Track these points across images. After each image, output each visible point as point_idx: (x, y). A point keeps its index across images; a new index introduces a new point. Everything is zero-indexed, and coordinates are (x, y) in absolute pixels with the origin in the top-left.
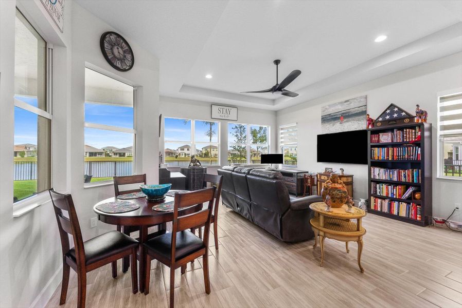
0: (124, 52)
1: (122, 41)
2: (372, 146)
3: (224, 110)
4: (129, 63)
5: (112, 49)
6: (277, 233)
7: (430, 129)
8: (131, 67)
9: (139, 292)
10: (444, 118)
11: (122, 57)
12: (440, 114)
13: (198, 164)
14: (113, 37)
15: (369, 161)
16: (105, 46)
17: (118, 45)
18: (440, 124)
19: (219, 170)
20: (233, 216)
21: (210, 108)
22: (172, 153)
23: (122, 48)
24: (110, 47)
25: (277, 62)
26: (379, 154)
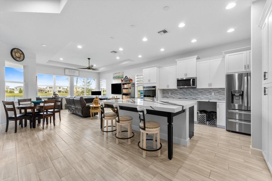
0: (20, 54)
1: (19, 50)
2: (123, 89)
3: (72, 72)
4: (22, 58)
5: (15, 54)
6: (80, 114)
7: (134, 84)
8: (23, 59)
9: (32, 128)
10: (137, 81)
11: (19, 56)
13: (57, 96)
14: (16, 50)
15: (122, 93)
16: (13, 54)
17: (18, 52)
18: (136, 83)
19: (66, 98)
20: (72, 115)
21: (64, 70)
22: (42, 90)
23: (19, 53)
24: (14, 53)
25: (89, 59)
26: (124, 91)
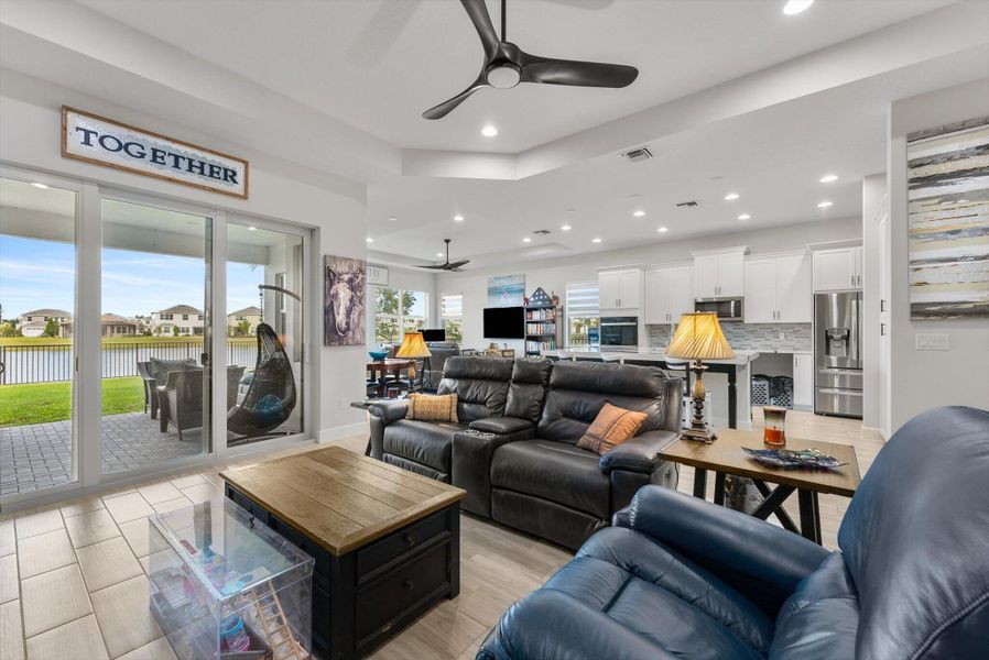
2: (527, 323)
7: (562, 310)
10: (571, 302)
12: (568, 299)
15: (525, 335)
18: (568, 306)
25: (447, 241)
26: (533, 329)
